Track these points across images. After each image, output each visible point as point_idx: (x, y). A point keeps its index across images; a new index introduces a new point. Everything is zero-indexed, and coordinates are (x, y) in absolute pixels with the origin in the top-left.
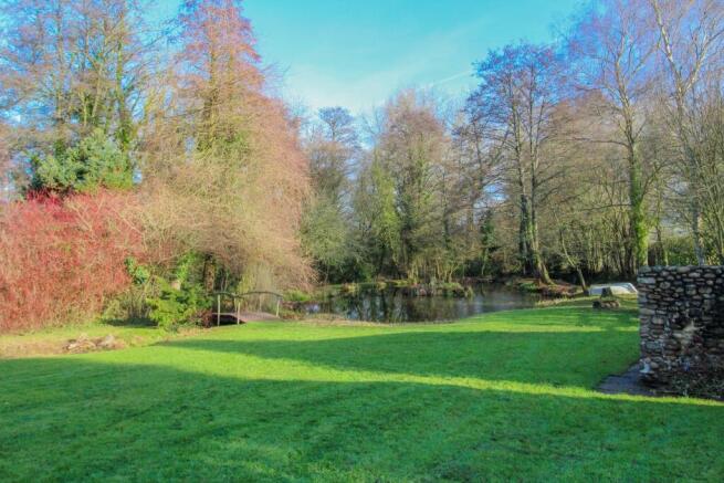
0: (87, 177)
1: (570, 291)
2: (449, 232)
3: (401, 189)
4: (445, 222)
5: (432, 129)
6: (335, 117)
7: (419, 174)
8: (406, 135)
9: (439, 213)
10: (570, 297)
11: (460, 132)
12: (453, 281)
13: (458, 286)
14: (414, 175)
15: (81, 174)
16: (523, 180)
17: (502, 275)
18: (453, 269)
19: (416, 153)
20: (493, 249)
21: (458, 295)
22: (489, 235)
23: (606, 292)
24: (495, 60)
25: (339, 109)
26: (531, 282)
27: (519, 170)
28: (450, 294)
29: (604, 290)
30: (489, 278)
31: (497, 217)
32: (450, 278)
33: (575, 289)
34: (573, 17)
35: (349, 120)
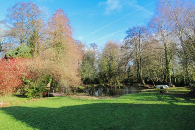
0: (18, 55)
1: (150, 87)
2: (120, 71)
3: (108, 62)
4: (119, 69)
5: (116, 47)
6: (94, 45)
7: (113, 58)
8: (110, 49)
9: (117, 67)
10: (151, 89)
11: (122, 47)
12: (121, 84)
13: (122, 85)
14: (112, 58)
15: (16, 54)
16: (138, 59)
17: (133, 83)
18: (121, 81)
19: (112, 53)
20: (131, 76)
21: (122, 88)
22: (130, 73)
23: (161, 88)
24: (131, 30)
25: (94, 44)
26: (140, 84)
27: (137, 56)
28: (119, 87)
29: (161, 87)
30: (129, 83)
31: (132, 68)
32: (120, 83)
33: (152, 86)
34: (150, 19)
35: (97, 46)
